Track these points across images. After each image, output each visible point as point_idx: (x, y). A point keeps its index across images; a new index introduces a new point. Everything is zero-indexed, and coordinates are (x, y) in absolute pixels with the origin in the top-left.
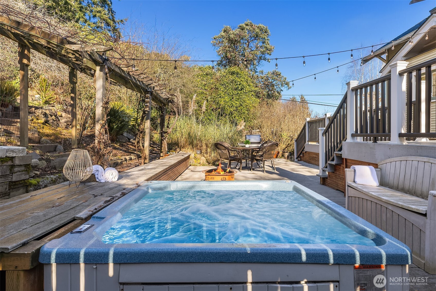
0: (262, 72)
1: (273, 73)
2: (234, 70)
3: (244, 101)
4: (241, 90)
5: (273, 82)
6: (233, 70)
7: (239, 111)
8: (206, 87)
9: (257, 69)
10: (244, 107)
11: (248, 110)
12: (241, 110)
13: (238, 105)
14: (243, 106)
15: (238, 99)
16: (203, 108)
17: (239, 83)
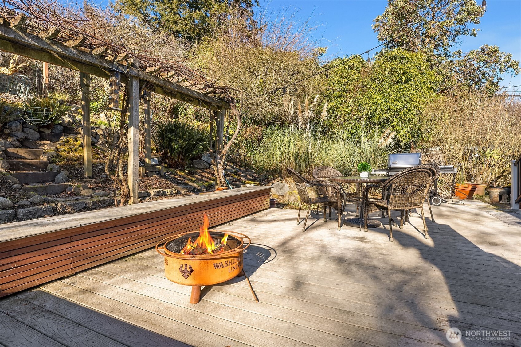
0: (459, 54)
1: (483, 52)
2: (396, 53)
3: (411, 99)
4: (407, 82)
5: (482, 67)
6: (393, 53)
7: (401, 117)
8: (347, 87)
9: (450, 52)
10: (410, 110)
11: (419, 113)
12: (405, 115)
13: (399, 107)
14: (408, 108)
15: (400, 98)
16: (322, 114)
17: (402, 72)
